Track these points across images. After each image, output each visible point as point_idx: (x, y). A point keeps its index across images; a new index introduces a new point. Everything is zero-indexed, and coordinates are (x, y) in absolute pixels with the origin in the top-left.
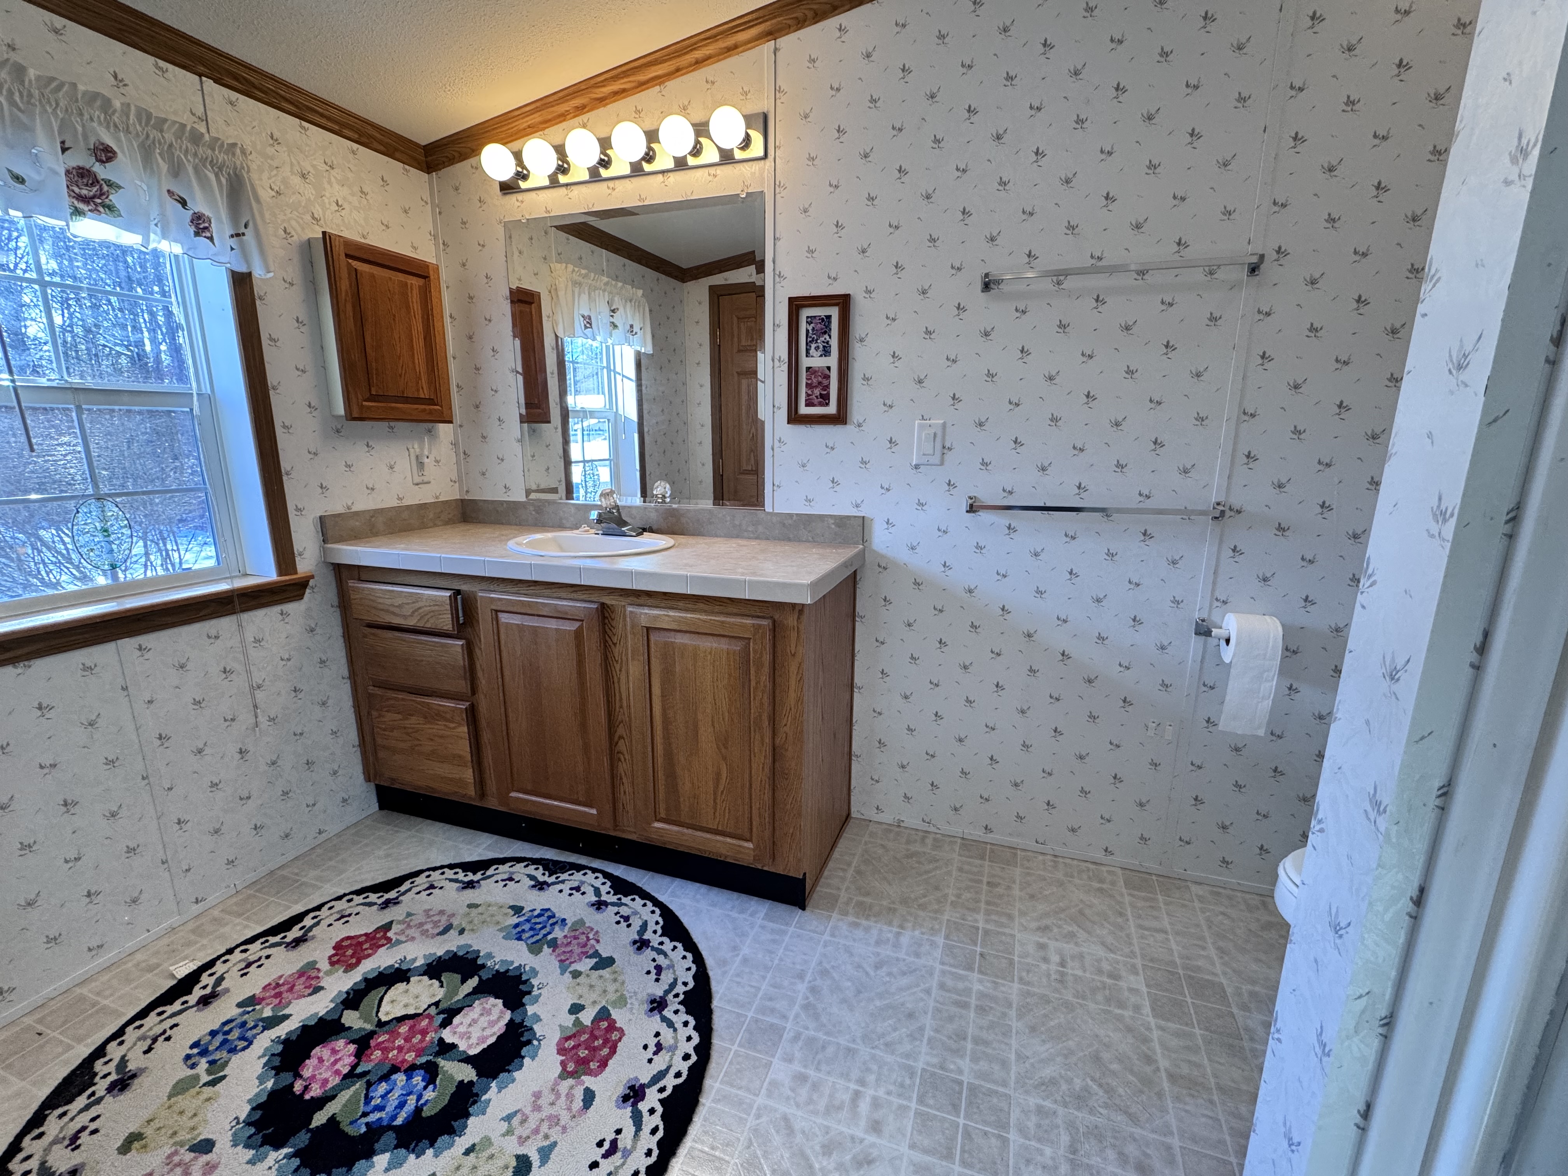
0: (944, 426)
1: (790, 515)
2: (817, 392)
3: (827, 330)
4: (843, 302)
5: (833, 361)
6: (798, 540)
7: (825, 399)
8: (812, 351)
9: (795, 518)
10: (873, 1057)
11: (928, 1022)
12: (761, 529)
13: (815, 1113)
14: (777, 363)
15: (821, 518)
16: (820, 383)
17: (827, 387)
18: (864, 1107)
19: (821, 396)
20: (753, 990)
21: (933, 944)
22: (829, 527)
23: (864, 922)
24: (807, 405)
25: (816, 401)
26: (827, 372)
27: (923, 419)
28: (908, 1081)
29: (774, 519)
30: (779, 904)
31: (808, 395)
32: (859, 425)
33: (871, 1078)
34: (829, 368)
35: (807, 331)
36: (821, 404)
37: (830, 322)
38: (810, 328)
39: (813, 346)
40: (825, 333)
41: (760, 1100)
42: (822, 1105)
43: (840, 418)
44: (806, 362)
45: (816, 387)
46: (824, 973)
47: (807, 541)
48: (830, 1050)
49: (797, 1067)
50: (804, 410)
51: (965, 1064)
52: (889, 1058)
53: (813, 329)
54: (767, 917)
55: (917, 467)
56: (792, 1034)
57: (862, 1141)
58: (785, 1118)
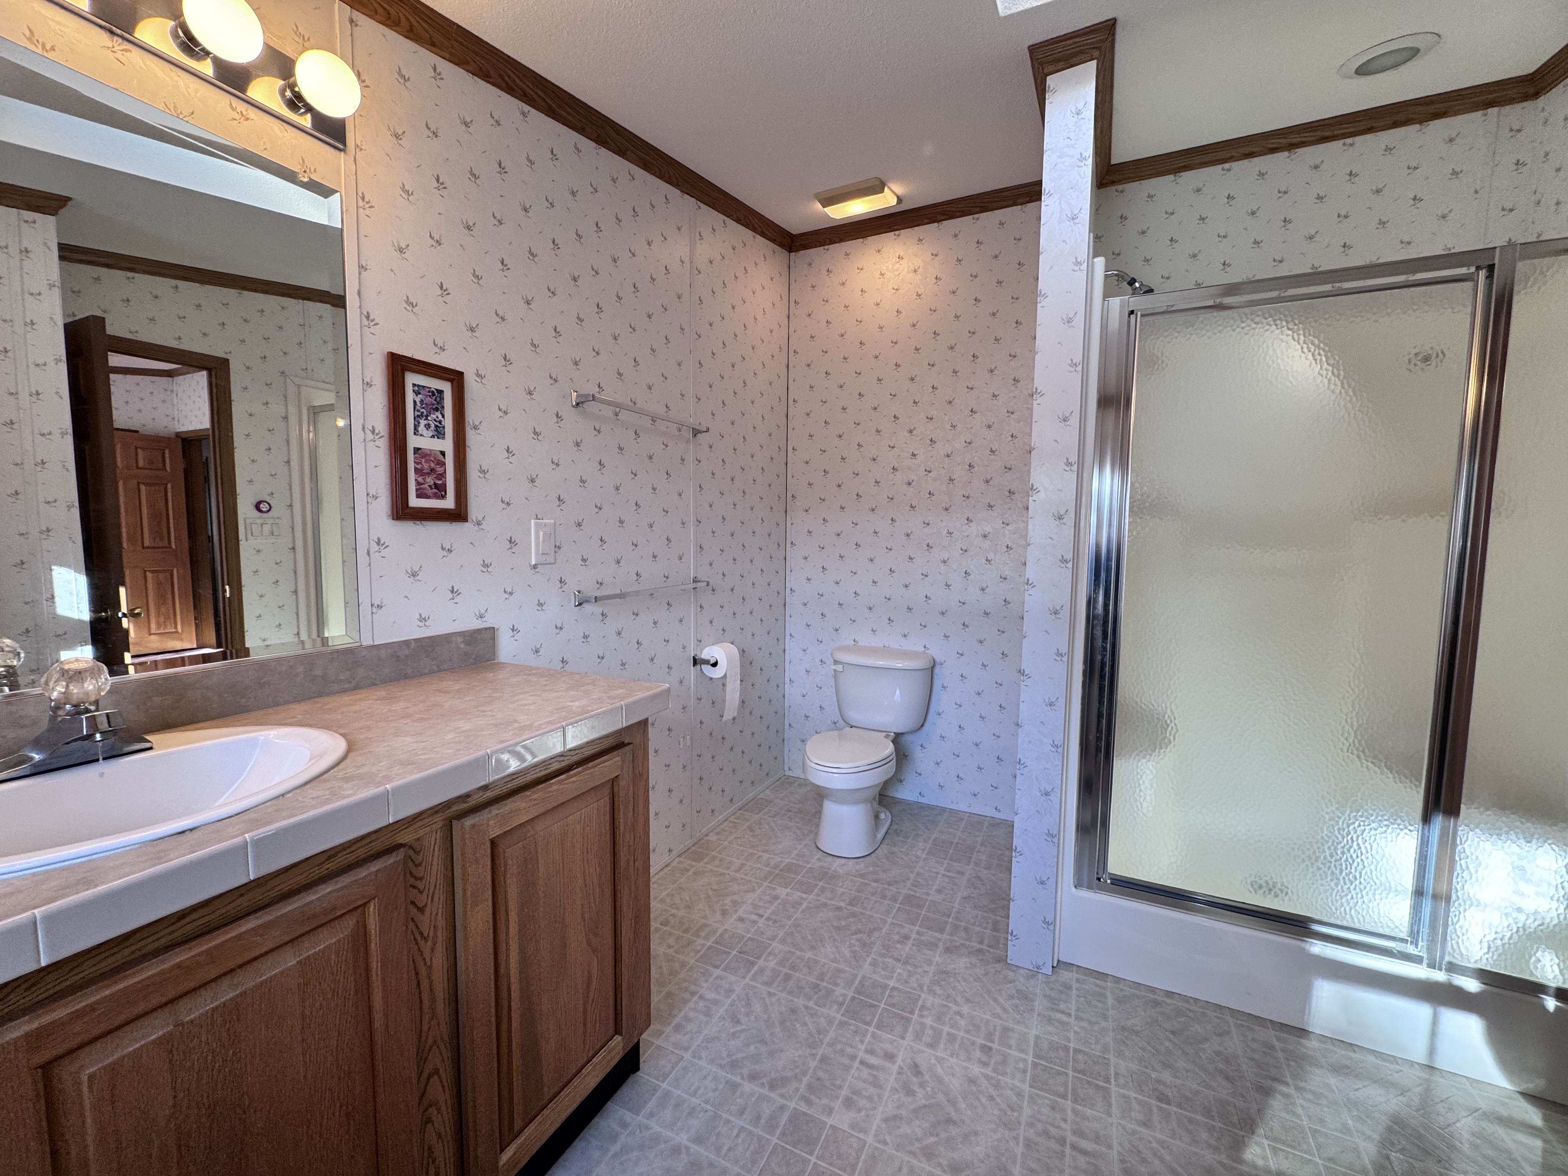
0: (555, 523)
1: (407, 643)
2: (430, 480)
3: (438, 407)
4: (456, 378)
5: (447, 445)
6: (419, 674)
7: (440, 491)
8: (422, 429)
9: (413, 645)
10: (831, 1045)
11: (800, 1002)
12: (361, 672)
13: (880, 1097)
14: (370, 436)
15: (447, 638)
16: (432, 470)
17: (443, 475)
18: (873, 1060)
19: (436, 486)
20: (743, 1135)
21: (720, 978)
22: (458, 648)
23: (677, 1020)
24: (418, 496)
25: (430, 492)
26: (441, 457)
27: (537, 518)
28: (852, 1027)
29: (383, 653)
30: (619, 1093)
31: (418, 483)
32: (479, 523)
33: (849, 1050)
34: (443, 453)
35: (415, 402)
36: (436, 496)
37: (442, 399)
38: (418, 400)
39: (423, 422)
40: (437, 409)
41: (870, 1140)
42: (874, 1091)
43: (458, 515)
44: (413, 442)
45: (429, 474)
46: (734, 1065)
47: (431, 672)
48: (821, 1074)
49: (837, 1104)
50: (414, 502)
51: (839, 991)
52: (832, 1034)
53: (422, 401)
54: (636, 1110)
55: (535, 567)
56: (803, 1104)
57: (900, 1067)
58: (886, 1120)
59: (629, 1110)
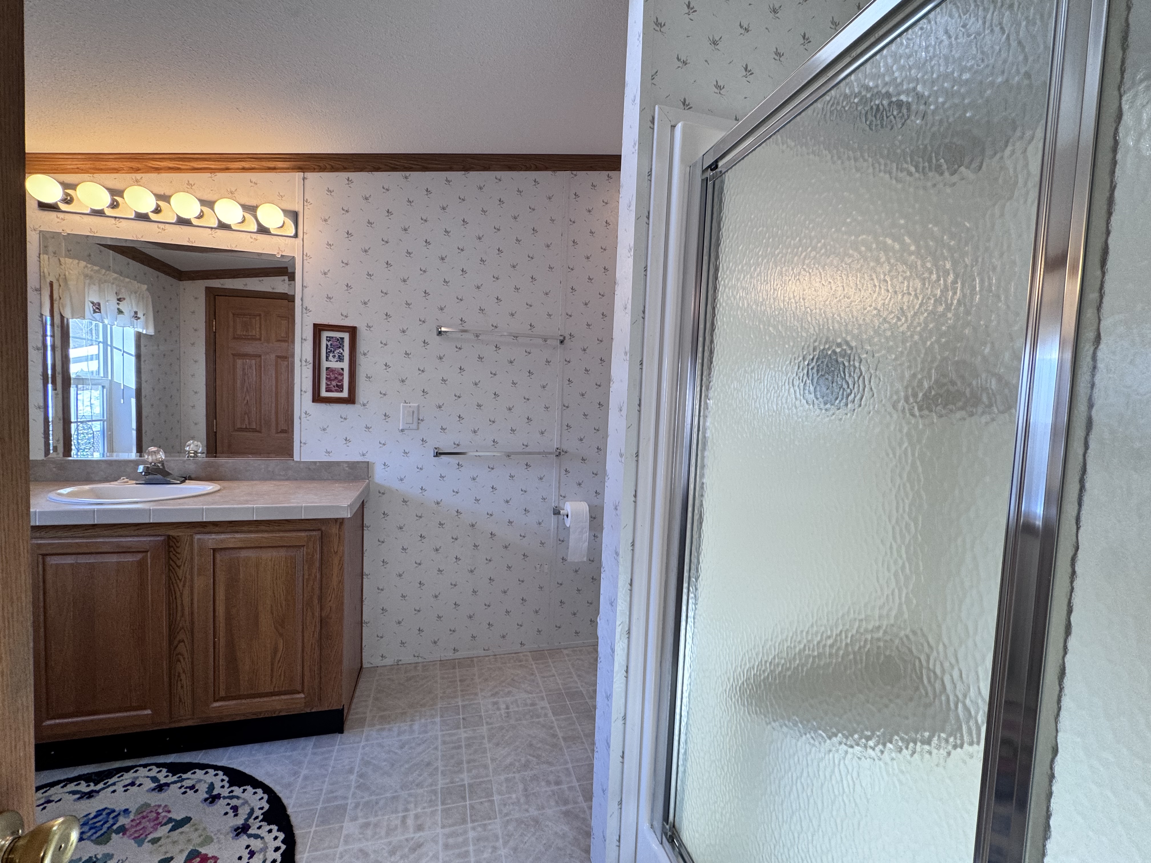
0: (418, 406)
1: (315, 463)
2: (334, 383)
3: (341, 346)
4: (353, 331)
5: (345, 365)
6: (321, 479)
7: (340, 388)
8: (331, 358)
9: (318, 464)
10: (410, 795)
11: (439, 764)
12: (290, 473)
13: (381, 838)
14: (304, 363)
15: (338, 463)
16: (336, 378)
17: (342, 380)
18: (410, 822)
19: (337, 386)
20: (317, 792)
21: (434, 723)
22: (344, 470)
23: (387, 726)
24: (327, 391)
25: (333, 389)
26: (341, 371)
27: (405, 402)
28: (434, 798)
29: (302, 466)
30: (322, 736)
31: (327, 385)
32: (364, 405)
33: (412, 806)
34: (342, 369)
35: (327, 345)
36: (337, 391)
37: (343, 342)
38: (329, 344)
39: (331, 355)
40: (340, 347)
41: (341, 849)
42: (383, 833)
43: (351, 400)
44: (325, 364)
45: (333, 380)
46: (367, 763)
47: (328, 479)
48: (382, 803)
49: (361, 821)
50: (324, 394)
51: (465, 775)
52: (420, 791)
53: (331, 345)
54: (315, 746)
55: (402, 430)
56: (353, 805)
57: (412, 839)
58: (361, 850)
59: (315, 745)
